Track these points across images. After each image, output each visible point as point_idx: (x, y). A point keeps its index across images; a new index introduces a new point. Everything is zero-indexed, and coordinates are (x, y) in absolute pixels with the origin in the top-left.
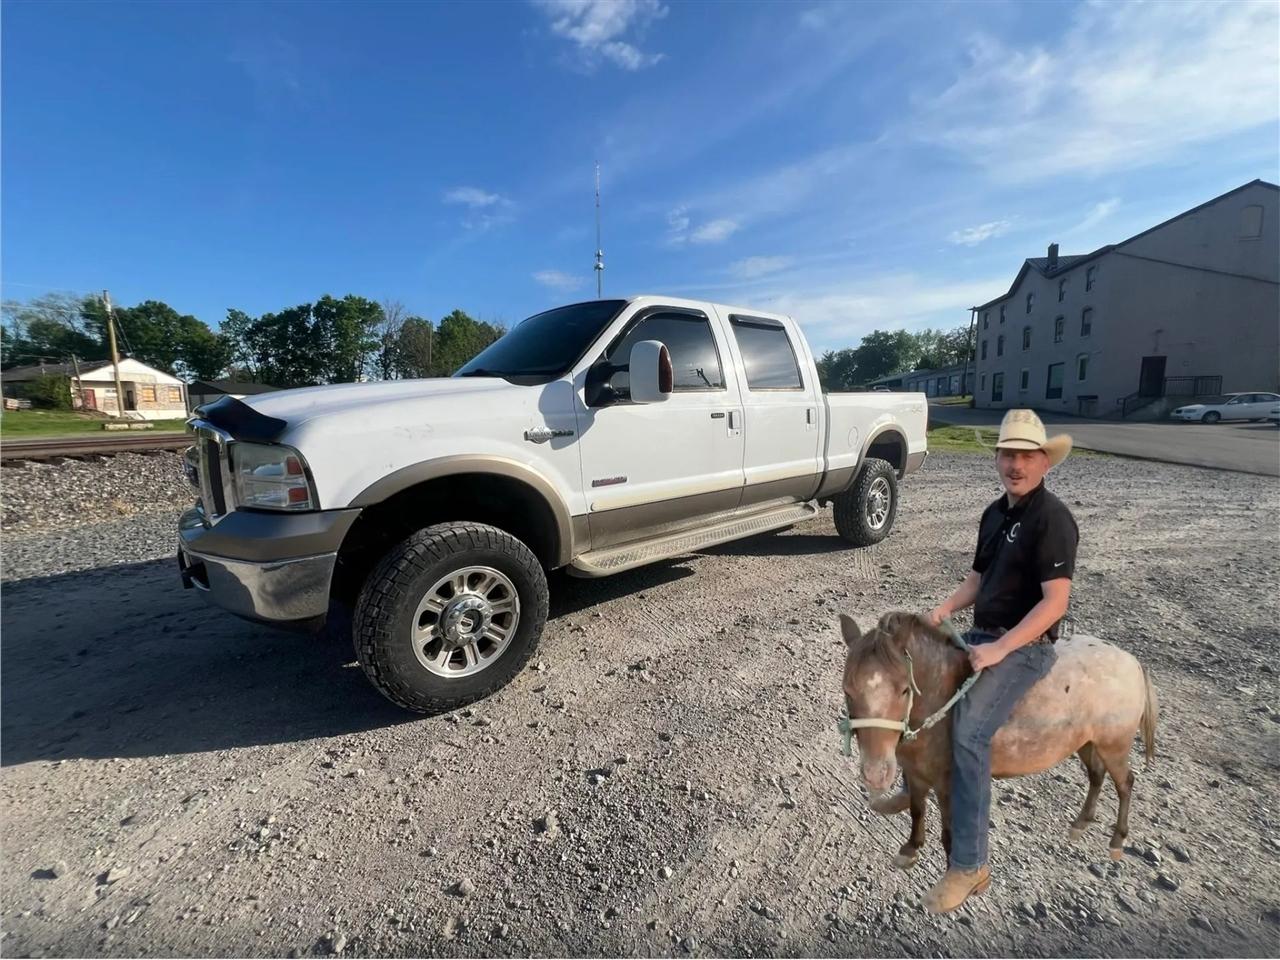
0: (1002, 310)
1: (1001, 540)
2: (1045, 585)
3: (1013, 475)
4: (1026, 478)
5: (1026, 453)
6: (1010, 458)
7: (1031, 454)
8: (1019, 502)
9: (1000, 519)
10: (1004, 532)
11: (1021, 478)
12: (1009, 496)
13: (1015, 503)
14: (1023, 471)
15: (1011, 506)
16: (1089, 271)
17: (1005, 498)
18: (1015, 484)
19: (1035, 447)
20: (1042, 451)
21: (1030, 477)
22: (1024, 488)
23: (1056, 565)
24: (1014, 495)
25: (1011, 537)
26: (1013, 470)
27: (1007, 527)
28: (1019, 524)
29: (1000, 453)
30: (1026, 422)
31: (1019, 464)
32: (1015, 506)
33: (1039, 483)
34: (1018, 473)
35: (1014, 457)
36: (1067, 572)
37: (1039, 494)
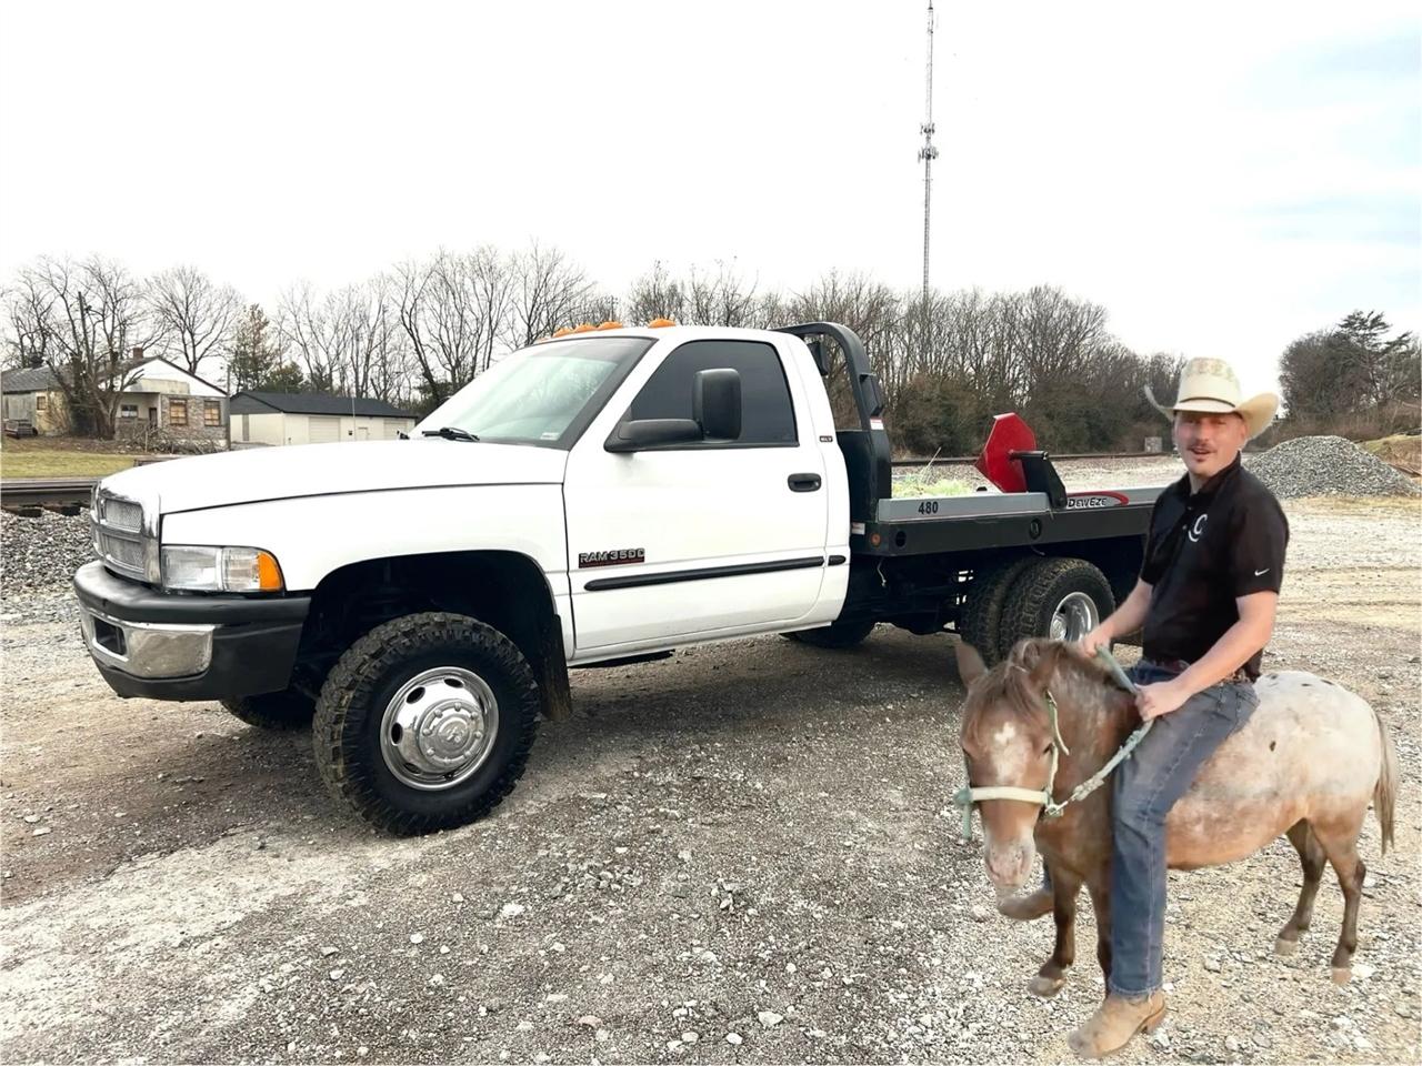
1: (1180, 539)
2: (1243, 601)
3: (1197, 449)
4: (1215, 452)
5: (1216, 418)
6: (1192, 425)
7: (1222, 420)
8: (1204, 486)
9: (1179, 509)
10: (1185, 527)
11: (1208, 452)
12: (1192, 478)
13: (1201, 486)
14: (1212, 443)
15: (1194, 491)
17: (1186, 479)
18: (1200, 461)
19: (1228, 409)
20: (1237, 414)
21: (1221, 451)
22: (1212, 466)
23: (1257, 574)
24: (1199, 476)
25: (1195, 534)
26: (1198, 442)
27: (1189, 520)
28: (1205, 516)
29: (1178, 418)
30: (1214, 374)
31: (1206, 433)
32: (1199, 493)
33: (1233, 458)
34: (1204, 445)
35: (1198, 423)
36: (1272, 583)
37: (1234, 472)
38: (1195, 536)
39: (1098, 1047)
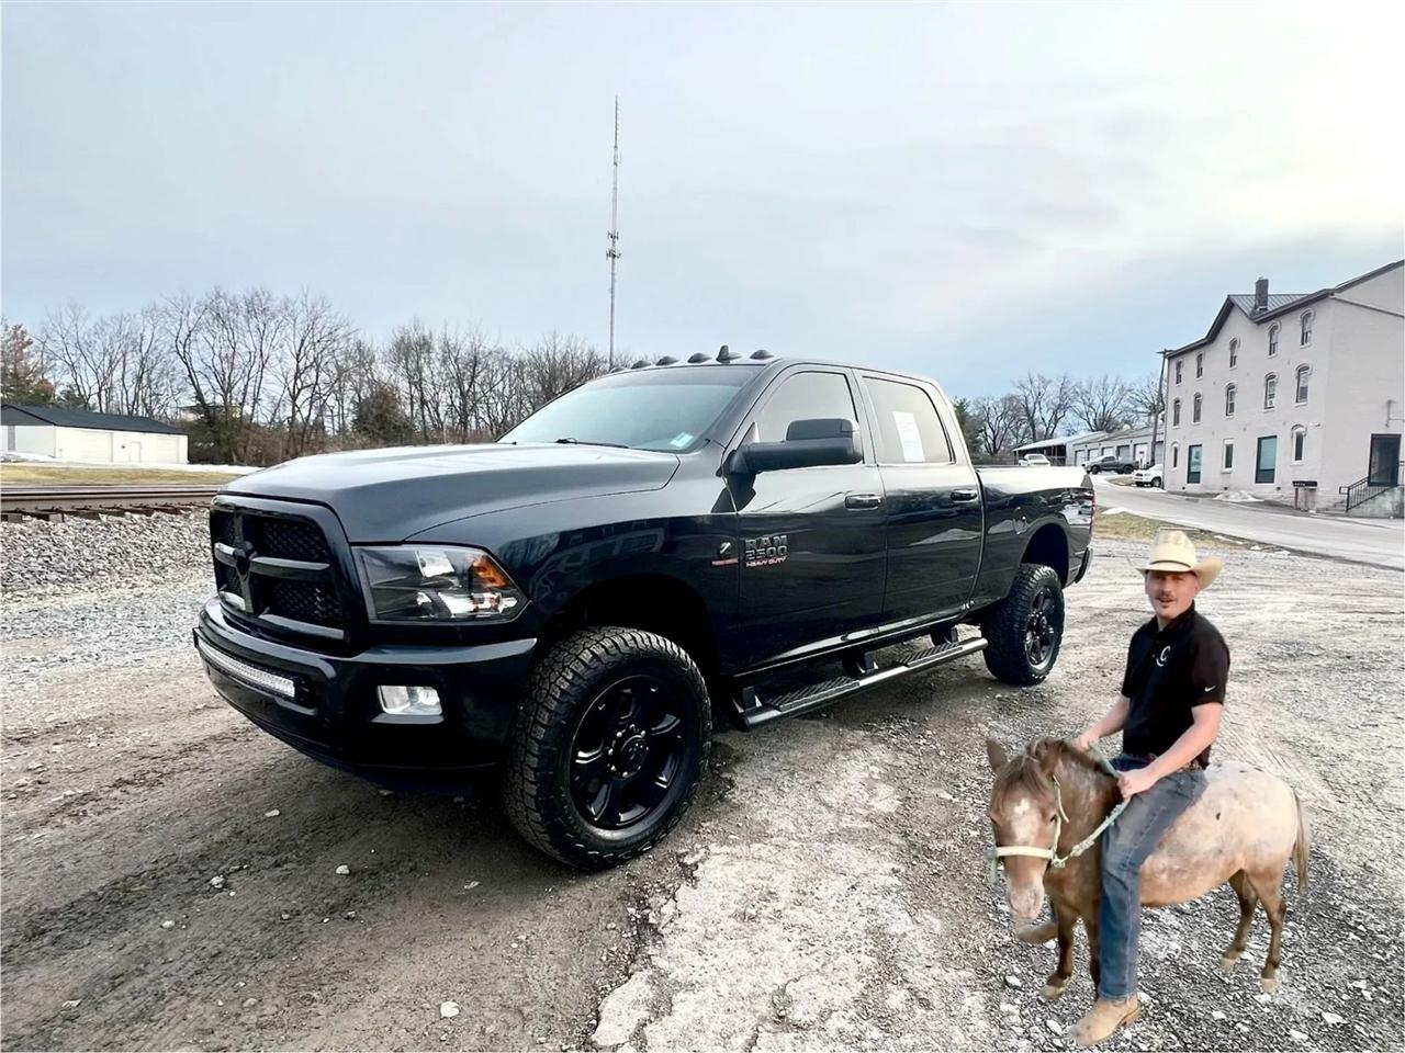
0: (1200, 357)
1: (1151, 663)
2: (1196, 710)
3: (1163, 598)
4: (1176, 600)
5: (1176, 576)
6: (1160, 580)
7: (1181, 577)
8: (1169, 625)
9: (1150, 642)
10: (1154, 655)
11: (1171, 601)
12: (1159, 619)
13: (1165, 626)
14: (1173, 594)
15: (1161, 629)
16: (1305, 319)
17: (1154, 620)
18: (1165, 607)
19: (1185, 569)
20: (1192, 573)
21: (1180, 600)
22: (1174, 611)
23: (1207, 690)
24: (1164, 618)
25: (1162, 659)
26: (1163, 593)
27: (1157, 650)
28: (1169, 647)
29: (1149, 575)
30: (1174, 546)
31: (1170, 586)
32: (1165, 630)
33: (1189, 605)
34: (1168, 595)
35: (1164, 579)
36: (1218, 696)
37: (1189, 617)
38: (1161, 662)
39: (1090, 1036)
